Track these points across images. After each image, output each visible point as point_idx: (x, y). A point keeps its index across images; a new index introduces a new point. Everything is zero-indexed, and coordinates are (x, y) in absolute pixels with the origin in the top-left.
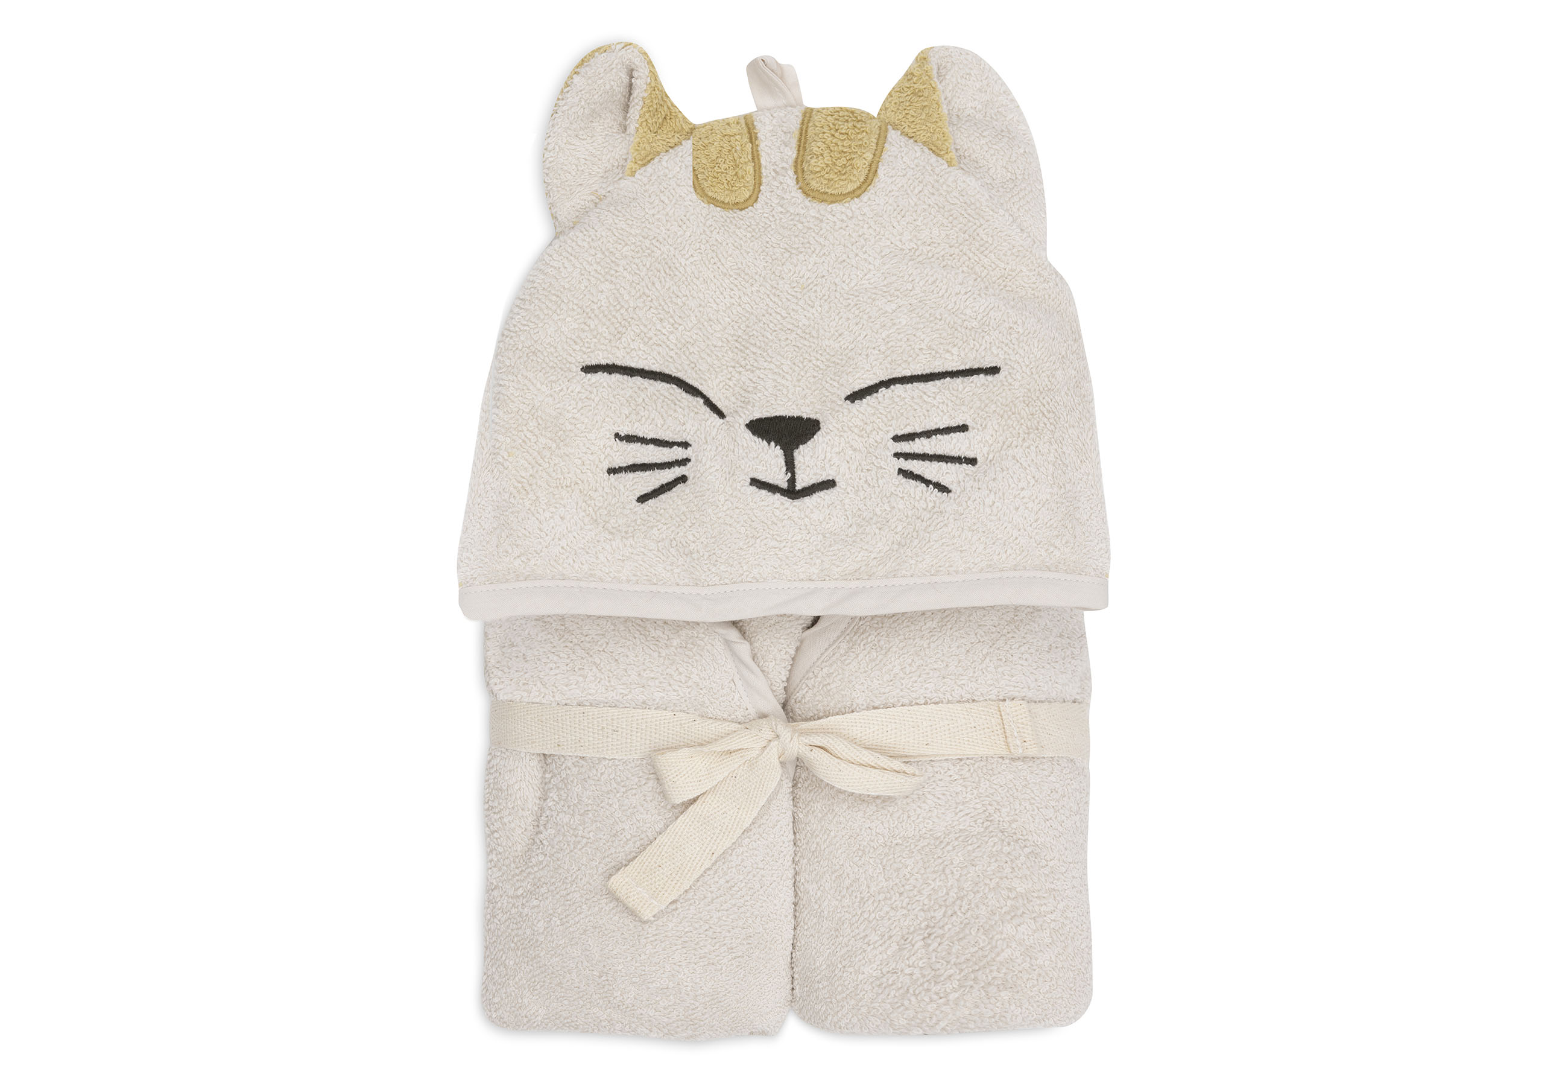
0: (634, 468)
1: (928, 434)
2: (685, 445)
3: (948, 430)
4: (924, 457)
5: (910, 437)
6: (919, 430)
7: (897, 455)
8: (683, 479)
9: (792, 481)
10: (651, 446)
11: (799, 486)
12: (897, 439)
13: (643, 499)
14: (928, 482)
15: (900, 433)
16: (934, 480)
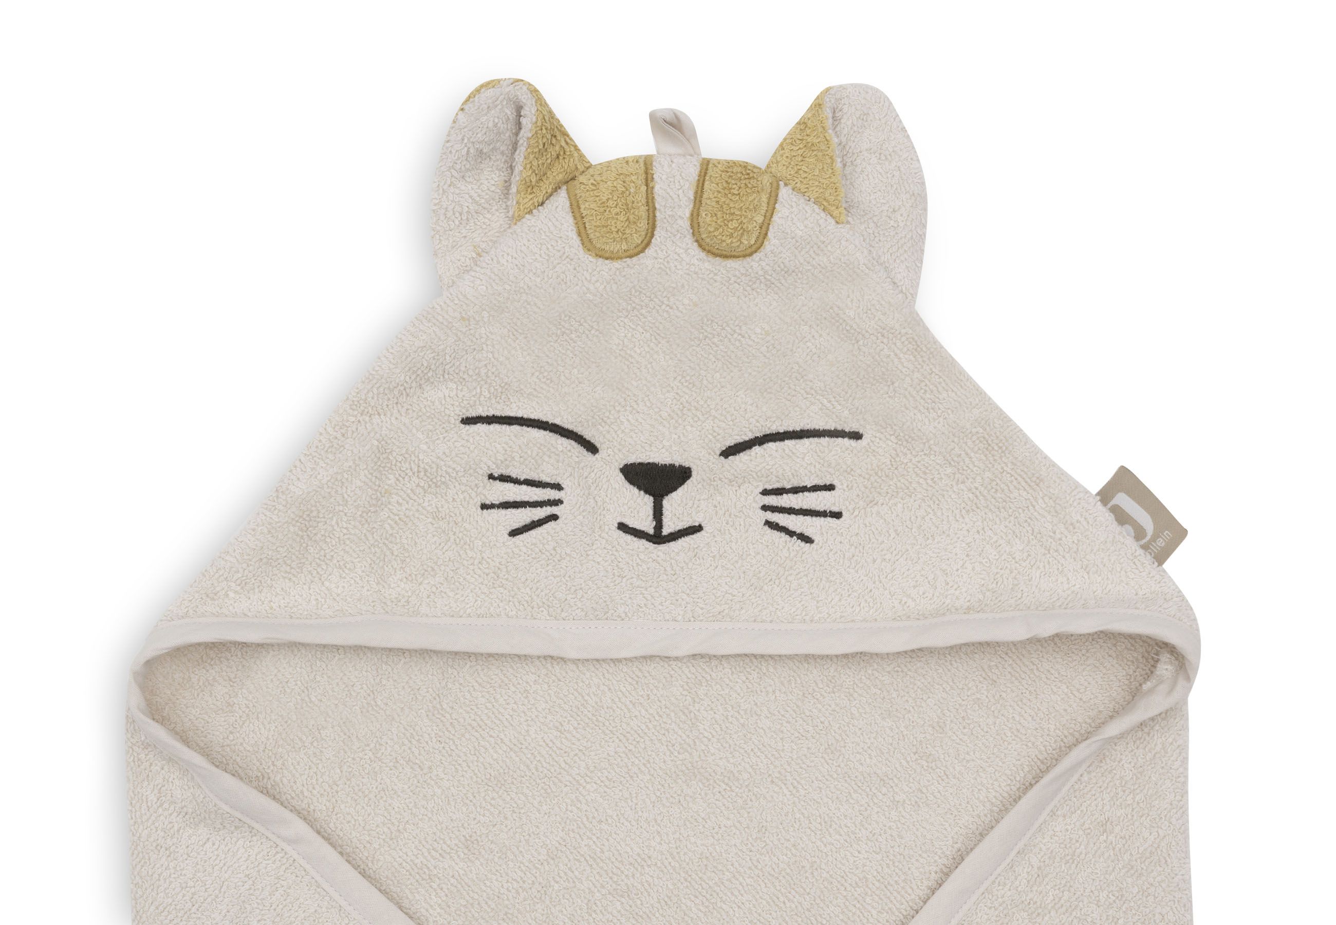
0: (506, 505)
1: (796, 490)
2: (558, 487)
3: (816, 488)
4: (790, 511)
5: (779, 492)
6: (788, 486)
7: (765, 508)
8: (554, 517)
9: (659, 526)
10: (524, 487)
11: (666, 531)
12: (765, 492)
13: (514, 533)
14: (791, 533)
15: (769, 487)
16: (798, 531)
